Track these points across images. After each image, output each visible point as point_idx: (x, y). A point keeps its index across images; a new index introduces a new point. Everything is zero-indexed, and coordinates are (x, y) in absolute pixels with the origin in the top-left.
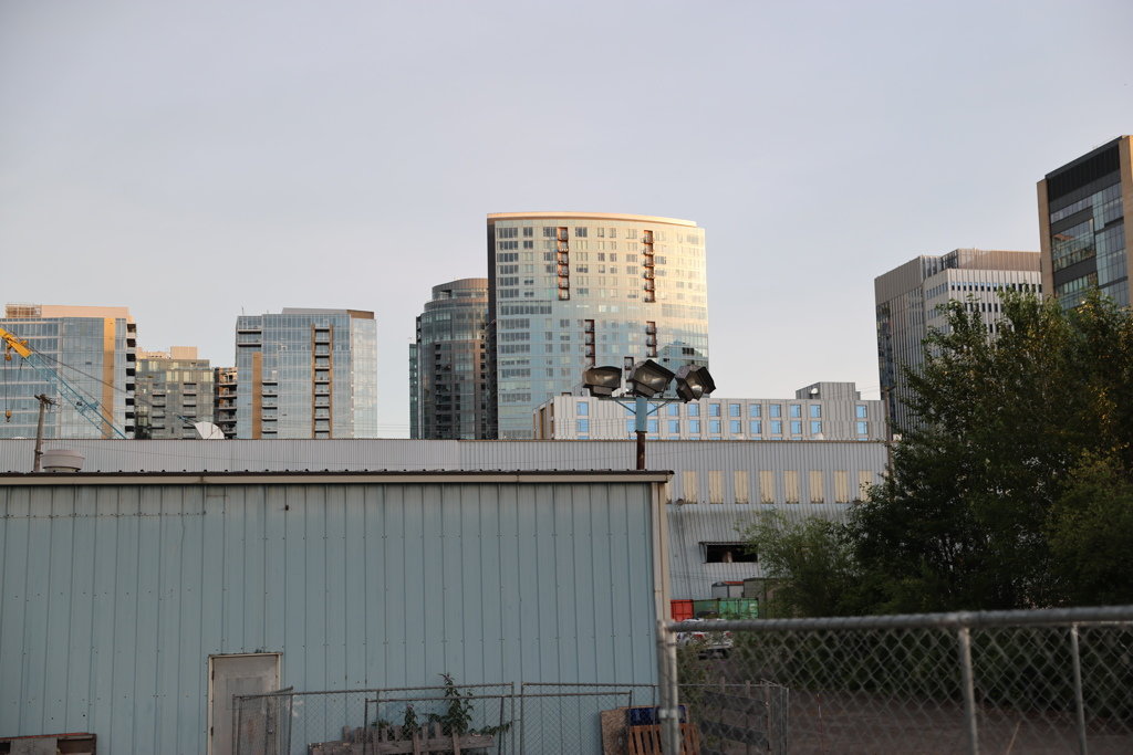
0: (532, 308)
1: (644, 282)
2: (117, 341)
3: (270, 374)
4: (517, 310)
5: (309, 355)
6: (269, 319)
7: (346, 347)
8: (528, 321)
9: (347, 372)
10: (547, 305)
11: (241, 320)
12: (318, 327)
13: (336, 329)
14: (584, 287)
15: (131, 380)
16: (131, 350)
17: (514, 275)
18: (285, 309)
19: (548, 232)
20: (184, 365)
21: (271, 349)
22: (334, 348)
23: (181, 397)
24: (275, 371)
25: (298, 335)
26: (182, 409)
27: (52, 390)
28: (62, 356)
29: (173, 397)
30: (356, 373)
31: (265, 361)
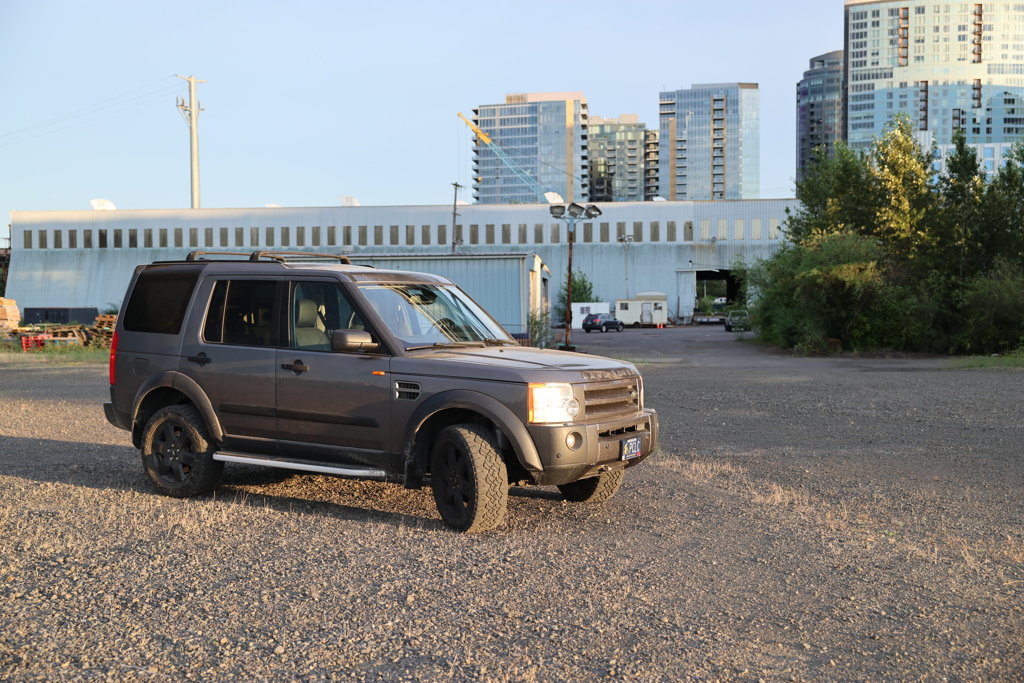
0: (877, 74)
1: (972, 47)
2: (576, 117)
3: (682, 134)
4: (865, 77)
5: (709, 118)
6: (681, 94)
7: (736, 111)
8: (873, 85)
9: (735, 131)
10: (890, 71)
11: (662, 95)
12: (716, 97)
13: (729, 98)
14: (921, 54)
15: (584, 143)
16: (584, 122)
17: (864, 49)
18: (693, 85)
19: (892, 12)
20: (628, 127)
21: (682, 116)
22: (727, 112)
23: (626, 151)
24: (685, 132)
25: (702, 105)
26: (627, 159)
27: (535, 151)
28: (540, 128)
29: (621, 151)
30: (744, 130)
31: (678, 124)
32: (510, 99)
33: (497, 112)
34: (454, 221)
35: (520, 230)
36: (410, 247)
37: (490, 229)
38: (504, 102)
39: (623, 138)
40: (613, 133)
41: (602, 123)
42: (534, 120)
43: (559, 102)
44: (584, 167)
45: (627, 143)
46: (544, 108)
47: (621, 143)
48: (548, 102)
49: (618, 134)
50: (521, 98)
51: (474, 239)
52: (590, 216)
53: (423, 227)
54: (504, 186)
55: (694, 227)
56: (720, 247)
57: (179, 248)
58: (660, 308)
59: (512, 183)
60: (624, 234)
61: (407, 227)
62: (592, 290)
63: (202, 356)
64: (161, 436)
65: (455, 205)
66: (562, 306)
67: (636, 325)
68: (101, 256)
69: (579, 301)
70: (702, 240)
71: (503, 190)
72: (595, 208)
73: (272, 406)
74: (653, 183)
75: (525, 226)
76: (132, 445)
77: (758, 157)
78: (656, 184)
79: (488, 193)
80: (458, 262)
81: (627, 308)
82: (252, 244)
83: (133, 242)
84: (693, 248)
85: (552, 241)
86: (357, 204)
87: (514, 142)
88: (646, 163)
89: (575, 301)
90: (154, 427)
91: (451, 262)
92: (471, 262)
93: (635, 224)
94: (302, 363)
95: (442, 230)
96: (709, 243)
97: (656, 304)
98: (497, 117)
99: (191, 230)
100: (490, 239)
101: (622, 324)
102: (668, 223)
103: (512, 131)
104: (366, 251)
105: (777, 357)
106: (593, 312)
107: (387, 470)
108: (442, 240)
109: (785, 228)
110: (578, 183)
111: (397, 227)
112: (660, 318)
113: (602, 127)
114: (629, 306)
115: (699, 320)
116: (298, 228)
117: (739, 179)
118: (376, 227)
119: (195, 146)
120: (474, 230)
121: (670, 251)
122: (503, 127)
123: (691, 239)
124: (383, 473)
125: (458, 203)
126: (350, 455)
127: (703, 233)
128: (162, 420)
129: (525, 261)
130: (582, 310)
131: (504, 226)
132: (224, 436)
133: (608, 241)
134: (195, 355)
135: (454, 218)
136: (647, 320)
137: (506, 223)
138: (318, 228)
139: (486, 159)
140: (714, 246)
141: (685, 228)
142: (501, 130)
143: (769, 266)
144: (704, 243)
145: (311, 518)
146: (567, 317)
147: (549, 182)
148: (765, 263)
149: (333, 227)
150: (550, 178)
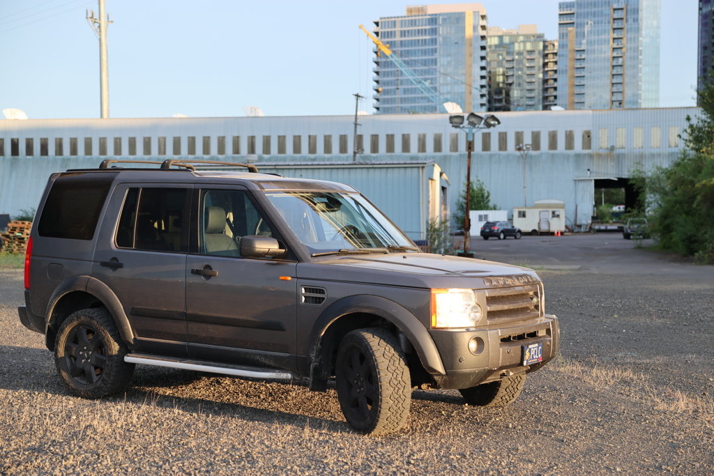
2: (475, 28)
3: (581, 44)
5: (609, 27)
6: (581, 4)
7: (636, 20)
9: (636, 40)
11: (561, 6)
12: (615, 6)
13: (629, 7)
15: (483, 53)
16: (483, 33)
20: (527, 38)
21: (581, 25)
22: (627, 21)
23: (525, 61)
24: (584, 41)
25: (602, 14)
26: (525, 69)
27: (435, 62)
28: (440, 39)
29: (520, 62)
30: (645, 39)
31: (577, 33)
32: (410, 11)
33: (398, 25)
34: (355, 131)
35: (419, 139)
36: (312, 156)
37: (390, 139)
38: (405, 13)
39: (522, 48)
40: (512, 43)
41: (500, 34)
42: (434, 31)
43: (458, 13)
44: (483, 77)
45: (525, 53)
46: (444, 20)
47: (519, 53)
48: (447, 14)
49: (516, 45)
50: (421, 10)
51: (375, 148)
52: (489, 125)
53: (325, 136)
54: (403, 96)
55: (592, 135)
56: (618, 156)
57: (88, 157)
58: (558, 216)
59: (411, 93)
60: (522, 143)
61: (309, 136)
62: (490, 198)
63: (115, 262)
64: (74, 339)
65: (356, 115)
66: (460, 214)
67: (534, 233)
68: (13, 165)
69: (476, 209)
70: (601, 148)
71: (402, 100)
72: (494, 118)
73: (182, 310)
74: (551, 92)
75: (424, 136)
76: (45, 347)
77: (658, 65)
78: (555, 93)
79: (388, 103)
80: (359, 171)
81: (524, 216)
82: (159, 153)
83: (44, 150)
84: (591, 156)
85: (451, 151)
86: (261, 114)
87: (414, 53)
88: (545, 73)
89: (473, 209)
90: (68, 330)
91: (353, 171)
92: (371, 171)
93: (533, 133)
94: (211, 269)
95: (343, 139)
96: (607, 152)
97: (553, 213)
98: (398, 29)
99: (100, 139)
100: (390, 148)
101: (519, 231)
102: (566, 132)
103: (412, 43)
104: (269, 160)
105: (678, 264)
106: (491, 220)
107: (293, 373)
108: (343, 149)
109: (685, 136)
110: (477, 93)
111: (300, 137)
112: (558, 226)
113: (501, 37)
114: (527, 215)
115: (597, 227)
116: (204, 138)
117: (638, 87)
118: (279, 137)
119: (104, 57)
120: (375, 140)
121: (568, 160)
122: (403, 39)
123: (589, 147)
124: (289, 376)
125: (358, 114)
126: (257, 358)
127: (601, 142)
128: (75, 323)
129: (425, 170)
130: (480, 218)
131: (403, 135)
132: (135, 339)
133: (506, 149)
134: (108, 260)
135: (356, 127)
136: (544, 228)
137: (405, 132)
138: (224, 137)
139: (387, 70)
140: (612, 154)
141: (583, 137)
142: (401, 41)
143: (669, 174)
144: (601, 151)
145: (219, 420)
146: (465, 224)
147: (448, 93)
148: (665, 172)
149: (238, 137)
150: (449, 88)
